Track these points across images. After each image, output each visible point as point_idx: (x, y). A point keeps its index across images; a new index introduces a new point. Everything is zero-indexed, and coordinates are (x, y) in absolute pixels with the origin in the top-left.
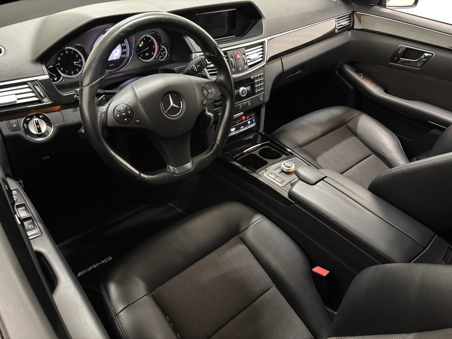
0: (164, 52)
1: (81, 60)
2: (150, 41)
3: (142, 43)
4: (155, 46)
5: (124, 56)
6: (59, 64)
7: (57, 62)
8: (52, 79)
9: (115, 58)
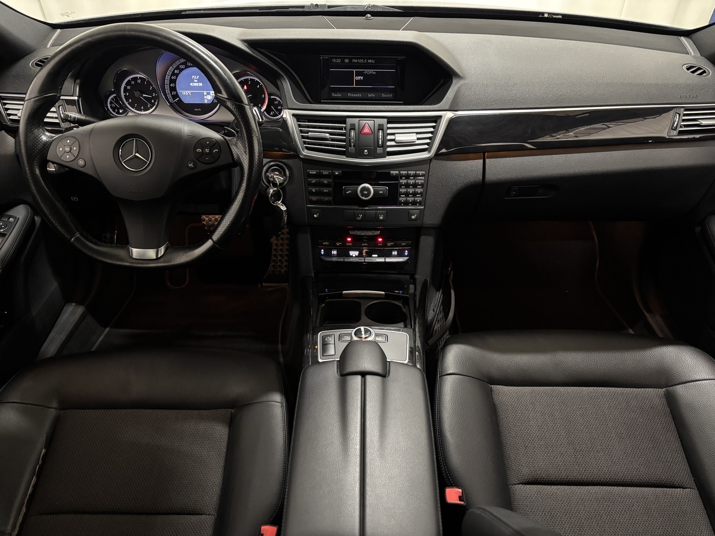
0: (279, 108)
1: (155, 95)
2: (258, 87)
3: (245, 88)
4: (264, 96)
5: (216, 101)
6: (127, 94)
7: (126, 90)
8: (116, 110)
9: (206, 102)
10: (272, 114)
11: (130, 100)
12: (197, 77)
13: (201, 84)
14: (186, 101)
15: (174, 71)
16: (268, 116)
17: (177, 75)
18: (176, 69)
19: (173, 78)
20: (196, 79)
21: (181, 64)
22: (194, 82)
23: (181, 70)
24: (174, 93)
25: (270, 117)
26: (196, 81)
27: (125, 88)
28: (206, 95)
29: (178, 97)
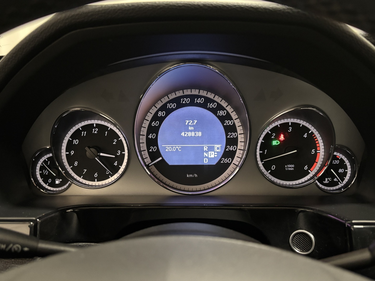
0: (341, 171)
1: (121, 153)
2: (305, 136)
3: (282, 137)
4: (316, 151)
5: (226, 161)
6: (72, 153)
7: (70, 146)
8: (50, 180)
9: (206, 162)
10: (326, 182)
11: (76, 164)
12: (193, 122)
13: (199, 134)
14: (172, 161)
15: (157, 113)
16: (321, 186)
17: (161, 120)
18: (161, 109)
19: (153, 124)
20: (191, 126)
21: (169, 102)
22: (188, 131)
23: (169, 112)
24: (153, 149)
25: (323, 187)
26: (192, 128)
27: (70, 142)
28: (206, 152)
29: (160, 156)
